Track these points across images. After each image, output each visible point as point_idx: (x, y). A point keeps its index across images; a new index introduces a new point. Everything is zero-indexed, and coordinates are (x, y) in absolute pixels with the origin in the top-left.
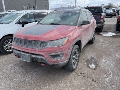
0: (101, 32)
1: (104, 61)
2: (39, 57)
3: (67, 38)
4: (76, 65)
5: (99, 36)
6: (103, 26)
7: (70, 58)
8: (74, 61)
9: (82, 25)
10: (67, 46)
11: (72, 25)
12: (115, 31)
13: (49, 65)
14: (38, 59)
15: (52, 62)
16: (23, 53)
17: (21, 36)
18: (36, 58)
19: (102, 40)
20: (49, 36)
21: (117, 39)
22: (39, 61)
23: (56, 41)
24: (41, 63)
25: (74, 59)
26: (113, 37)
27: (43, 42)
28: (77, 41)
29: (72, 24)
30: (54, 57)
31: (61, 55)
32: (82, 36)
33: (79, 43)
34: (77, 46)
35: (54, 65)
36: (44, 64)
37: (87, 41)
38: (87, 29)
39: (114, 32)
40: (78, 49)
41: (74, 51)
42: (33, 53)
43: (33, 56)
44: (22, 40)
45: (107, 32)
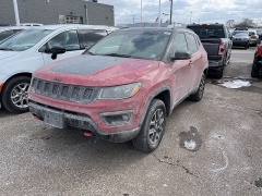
0: (220, 77)
1: (216, 136)
2: (80, 118)
3: (140, 84)
4: (156, 141)
5: (214, 86)
6: (224, 65)
7: (144, 123)
8: (151, 131)
9: (173, 60)
10: (137, 99)
11: (152, 59)
12: (249, 76)
13: (99, 135)
14: (77, 121)
15: (105, 128)
16: (48, 110)
17: (47, 76)
18: (73, 120)
19: (219, 95)
20: (103, 78)
21: (251, 94)
22: (79, 126)
23: (116, 89)
24: (84, 131)
25: (152, 127)
26: (243, 89)
27: (89, 89)
28: (159, 90)
29: (153, 56)
30: (110, 119)
31: (125, 117)
32: (171, 82)
33: (164, 96)
34: (161, 102)
35: (109, 136)
36: (90, 132)
37: (185, 94)
38: (184, 70)
39: (247, 80)
40: (161, 107)
41: (153, 110)
42: (69, 109)
43: (68, 116)
44: (47, 83)
45: (232, 79)
